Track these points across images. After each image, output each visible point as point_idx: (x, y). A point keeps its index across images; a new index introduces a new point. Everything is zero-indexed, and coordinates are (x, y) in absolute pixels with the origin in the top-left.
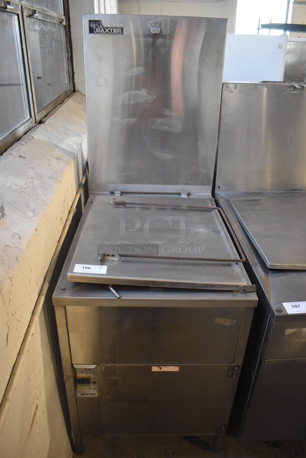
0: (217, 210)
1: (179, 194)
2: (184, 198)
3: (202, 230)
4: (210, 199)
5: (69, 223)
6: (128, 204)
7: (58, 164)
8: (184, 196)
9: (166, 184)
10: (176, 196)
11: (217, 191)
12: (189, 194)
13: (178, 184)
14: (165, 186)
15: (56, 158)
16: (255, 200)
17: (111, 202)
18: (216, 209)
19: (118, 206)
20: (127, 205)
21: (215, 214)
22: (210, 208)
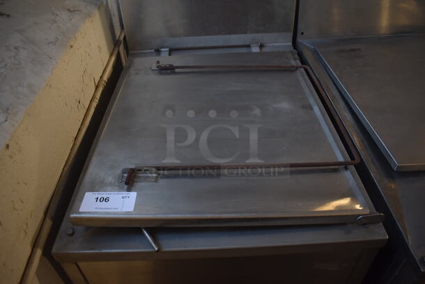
0: (303, 70)
1: (248, 46)
2: (255, 53)
3: (285, 105)
4: (292, 52)
5: (95, 104)
6: (177, 67)
7: (71, 20)
8: (255, 49)
9: (230, 34)
10: (244, 50)
11: (299, 40)
12: (261, 46)
13: (246, 33)
14: (228, 36)
15: (69, 10)
16: (352, 50)
17: (154, 66)
18: (301, 67)
19: (164, 72)
20: (177, 70)
21: (301, 76)
22: (293, 67)
